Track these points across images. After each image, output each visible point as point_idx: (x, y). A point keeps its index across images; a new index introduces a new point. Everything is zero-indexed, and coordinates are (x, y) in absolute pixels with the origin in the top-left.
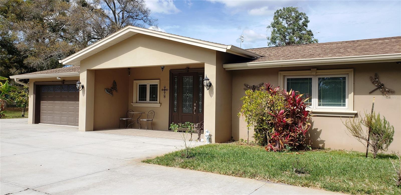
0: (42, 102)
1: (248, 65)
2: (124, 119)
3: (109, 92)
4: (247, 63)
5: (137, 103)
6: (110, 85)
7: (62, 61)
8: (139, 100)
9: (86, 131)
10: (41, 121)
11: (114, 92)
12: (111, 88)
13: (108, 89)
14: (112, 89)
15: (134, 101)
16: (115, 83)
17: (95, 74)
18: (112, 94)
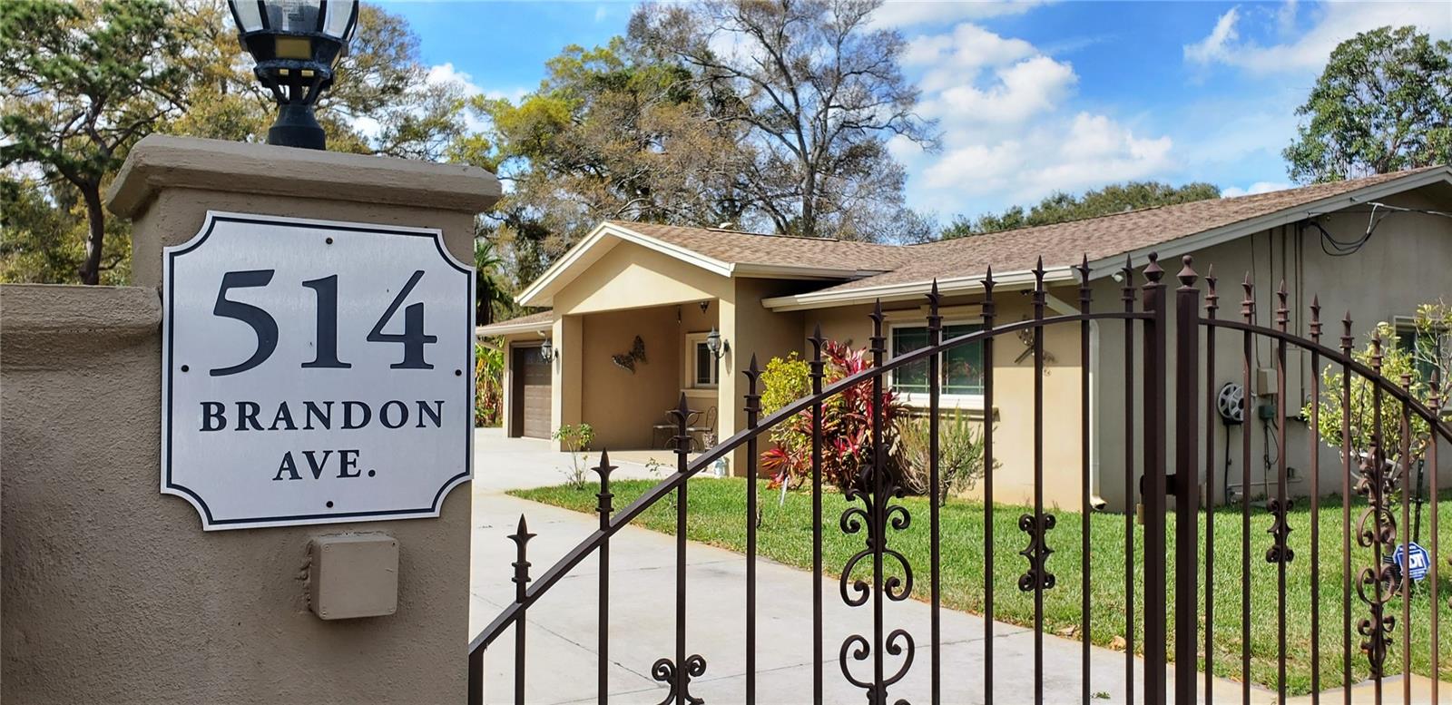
0: (526, 387)
1: (799, 300)
2: (660, 427)
3: (624, 364)
4: (796, 296)
5: (693, 387)
6: (626, 347)
7: (520, 297)
8: (699, 382)
9: (562, 451)
10: (526, 432)
11: (638, 364)
12: (630, 353)
13: (622, 356)
14: (633, 356)
15: (688, 383)
16: (639, 342)
17: (583, 326)
18: (632, 367)
